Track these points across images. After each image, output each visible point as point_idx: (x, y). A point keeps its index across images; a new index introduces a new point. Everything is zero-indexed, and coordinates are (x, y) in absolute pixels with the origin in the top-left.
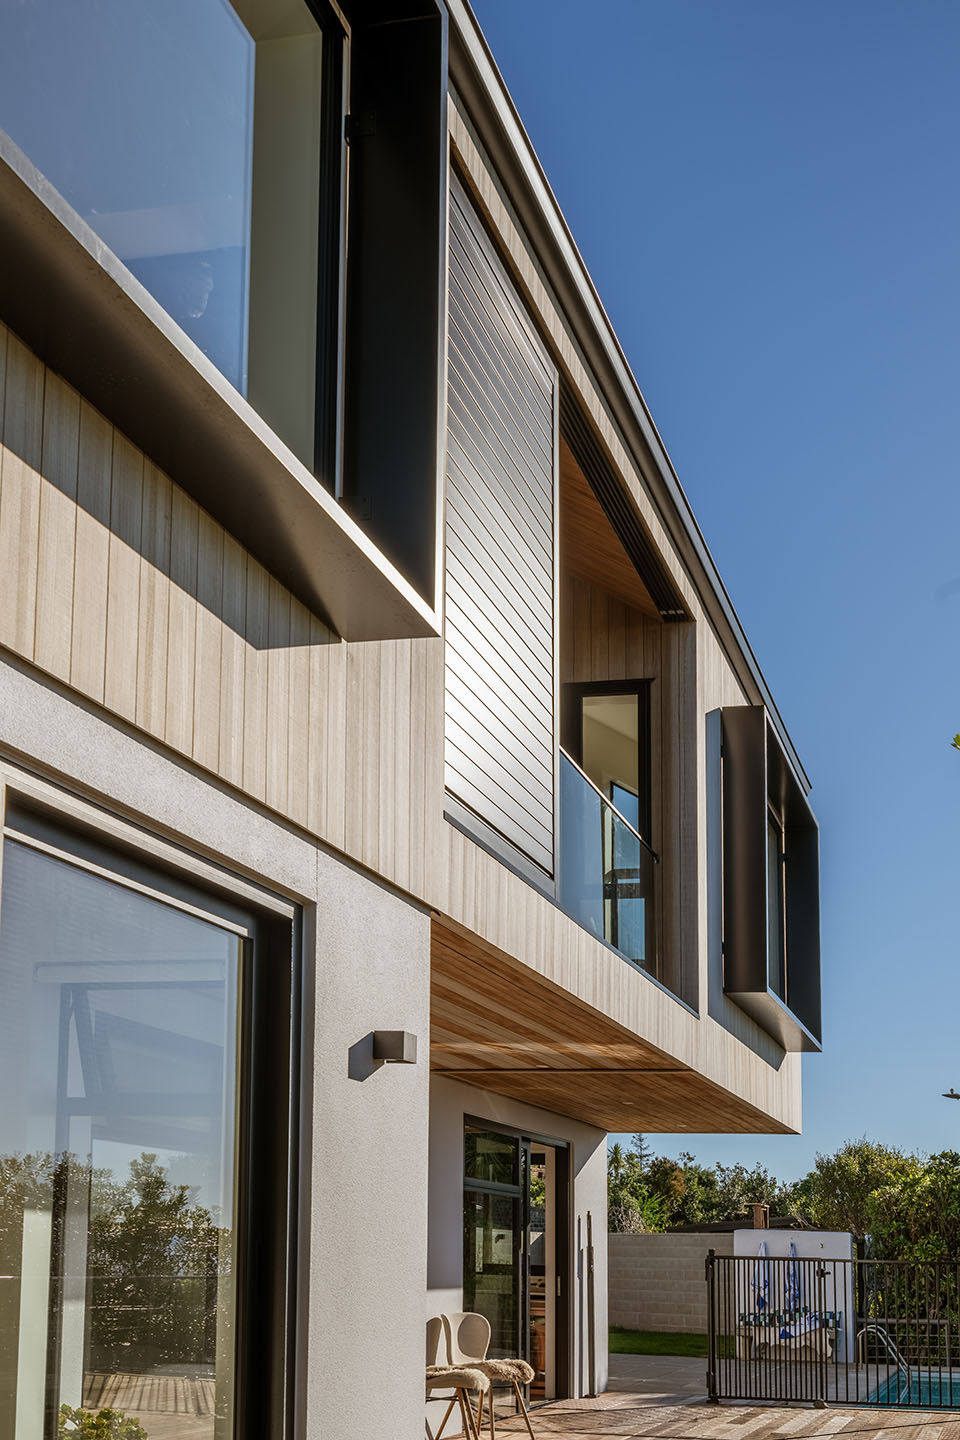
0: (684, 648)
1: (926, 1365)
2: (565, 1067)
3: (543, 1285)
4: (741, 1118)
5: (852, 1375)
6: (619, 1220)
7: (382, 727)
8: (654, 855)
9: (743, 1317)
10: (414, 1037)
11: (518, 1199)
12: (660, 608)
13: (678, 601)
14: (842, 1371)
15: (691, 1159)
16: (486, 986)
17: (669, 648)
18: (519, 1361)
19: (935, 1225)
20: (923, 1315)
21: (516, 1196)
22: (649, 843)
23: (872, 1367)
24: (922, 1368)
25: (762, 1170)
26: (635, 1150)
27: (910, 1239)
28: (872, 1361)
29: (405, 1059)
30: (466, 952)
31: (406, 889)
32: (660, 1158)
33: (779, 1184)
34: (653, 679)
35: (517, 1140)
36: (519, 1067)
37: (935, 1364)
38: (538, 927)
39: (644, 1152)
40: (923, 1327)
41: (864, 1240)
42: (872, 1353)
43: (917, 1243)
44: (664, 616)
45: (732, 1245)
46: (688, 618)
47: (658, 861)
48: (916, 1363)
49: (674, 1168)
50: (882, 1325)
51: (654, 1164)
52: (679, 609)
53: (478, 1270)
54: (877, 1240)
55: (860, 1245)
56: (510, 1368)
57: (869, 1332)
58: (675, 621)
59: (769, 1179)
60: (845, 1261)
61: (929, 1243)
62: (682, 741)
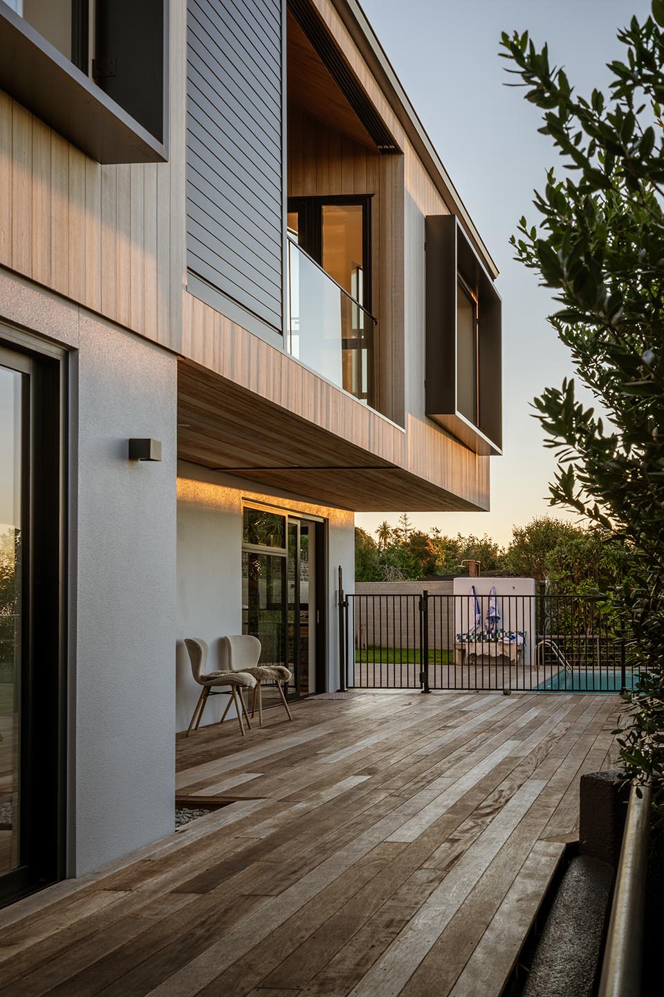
0: (396, 173)
1: (583, 665)
2: (311, 466)
3: (307, 617)
4: (445, 501)
5: (534, 673)
6: (384, 574)
7: (132, 226)
8: (373, 319)
9: (460, 637)
10: (159, 444)
11: (285, 558)
12: (378, 144)
13: (390, 139)
14: (527, 671)
15: (438, 531)
16: (235, 409)
17: (384, 173)
18: (280, 667)
19: (591, 572)
20: (583, 632)
21: (284, 556)
22: (370, 312)
23: (548, 668)
24: (581, 667)
25: (488, 538)
26: (401, 526)
27: (574, 582)
28: (546, 664)
29: (151, 458)
30: (213, 385)
31: (156, 341)
32: (416, 531)
33: (500, 548)
34: (373, 195)
35: (284, 517)
36: (277, 466)
37: (591, 665)
38: (268, 367)
39: (408, 528)
40: (582, 641)
41: (544, 584)
42: (546, 658)
43: (578, 584)
44: (380, 149)
45: (452, 589)
46: (398, 151)
47: (376, 324)
48: (578, 664)
49: (426, 538)
50: (554, 640)
51: (412, 535)
52: (391, 145)
53: (261, 607)
54: (553, 583)
55: (540, 587)
56: (273, 672)
57: (545, 645)
58: (389, 153)
59: (492, 544)
60: (530, 596)
61: (587, 584)
62: (394, 238)
